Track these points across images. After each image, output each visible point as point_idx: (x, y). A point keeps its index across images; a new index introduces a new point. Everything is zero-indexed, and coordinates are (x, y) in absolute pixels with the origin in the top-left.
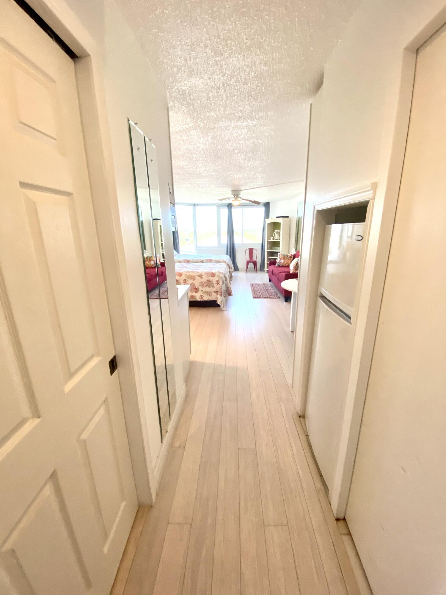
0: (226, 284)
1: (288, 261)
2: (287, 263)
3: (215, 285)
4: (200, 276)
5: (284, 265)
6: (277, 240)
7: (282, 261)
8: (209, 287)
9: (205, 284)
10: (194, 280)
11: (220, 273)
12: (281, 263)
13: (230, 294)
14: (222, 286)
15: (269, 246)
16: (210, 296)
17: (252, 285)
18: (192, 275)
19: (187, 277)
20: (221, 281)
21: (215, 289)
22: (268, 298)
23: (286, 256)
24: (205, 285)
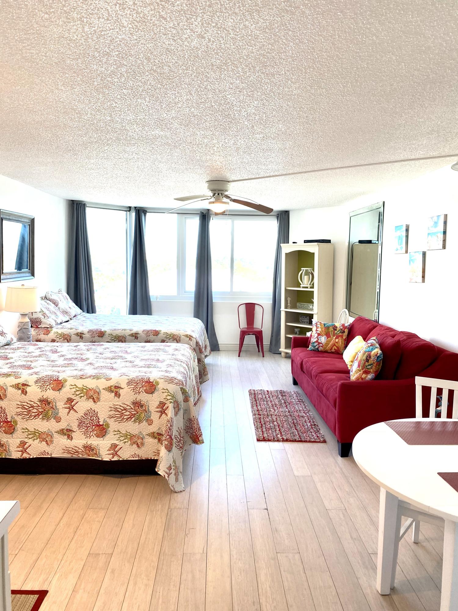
0: (187, 411)
1: (337, 340)
2: (335, 345)
3: (155, 416)
4: (112, 392)
5: (328, 348)
6: (307, 287)
7: (323, 339)
8: (139, 420)
9: (128, 413)
10: (94, 402)
11: (171, 380)
12: (321, 345)
13: (196, 439)
14: (174, 419)
15: (289, 299)
16: (138, 446)
17: (253, 396)
18: (90, 387)
19: (78, 393)
20: (171, 406)
21: (153, 428)
22: (295, 441)
23: (331, 329)
24: (125, 417)
